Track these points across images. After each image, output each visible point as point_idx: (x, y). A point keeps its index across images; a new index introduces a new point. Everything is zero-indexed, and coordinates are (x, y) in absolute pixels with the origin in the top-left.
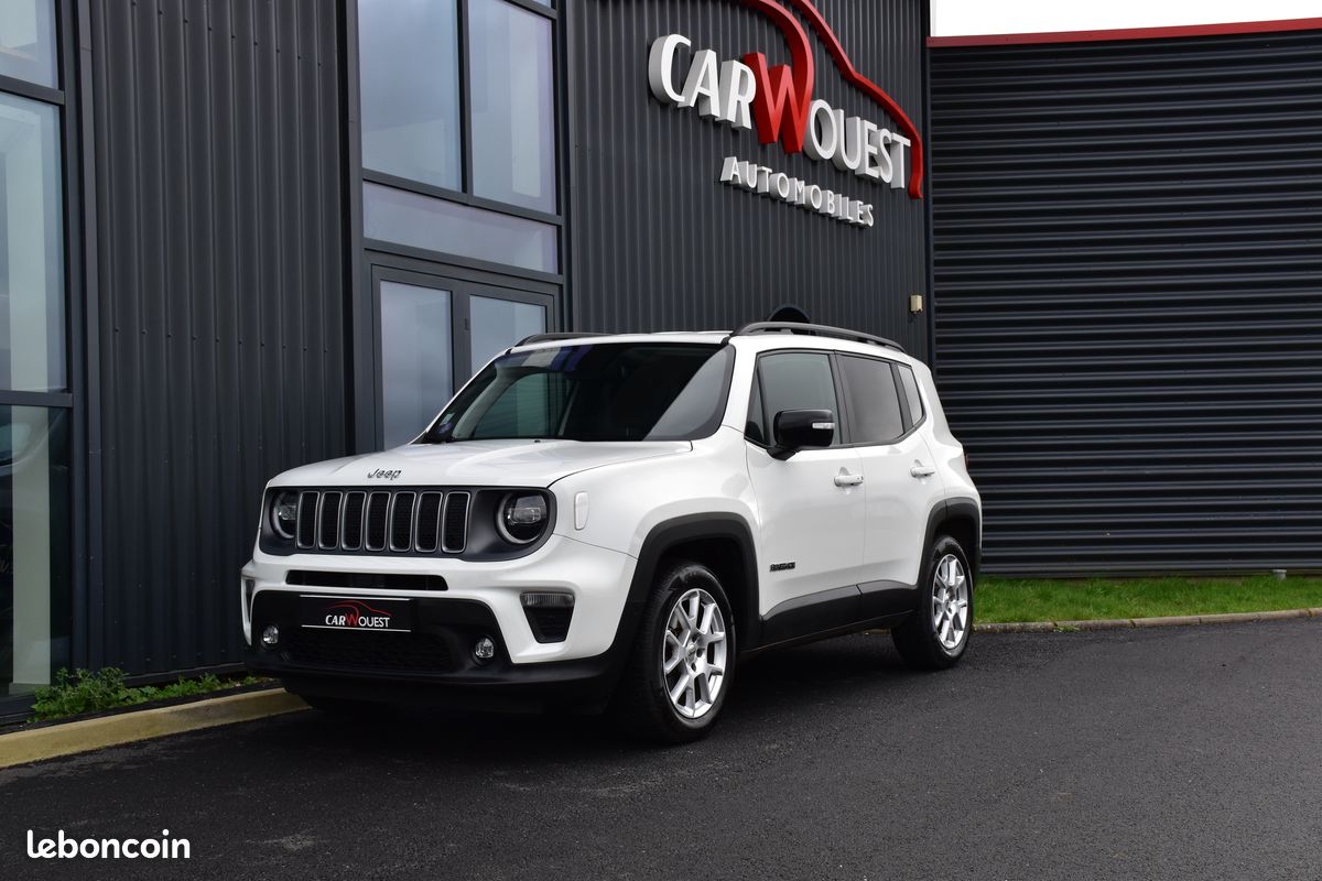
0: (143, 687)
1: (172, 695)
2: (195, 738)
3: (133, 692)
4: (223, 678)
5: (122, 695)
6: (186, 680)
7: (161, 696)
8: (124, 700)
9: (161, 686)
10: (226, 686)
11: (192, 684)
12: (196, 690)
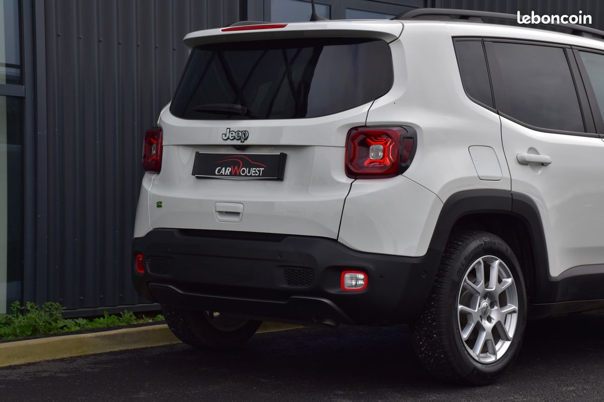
0: (77, 318)
1: (98, 325)
2: (114, 357)
3: (69, 322)
4: (138, 315)
5: (61, 324)
6: (110, 315)
7: (90, 326)
8: (62, 328)
9: (91, 319)
10: (141, 321)
11: (114, 318)
12: (117, 323)
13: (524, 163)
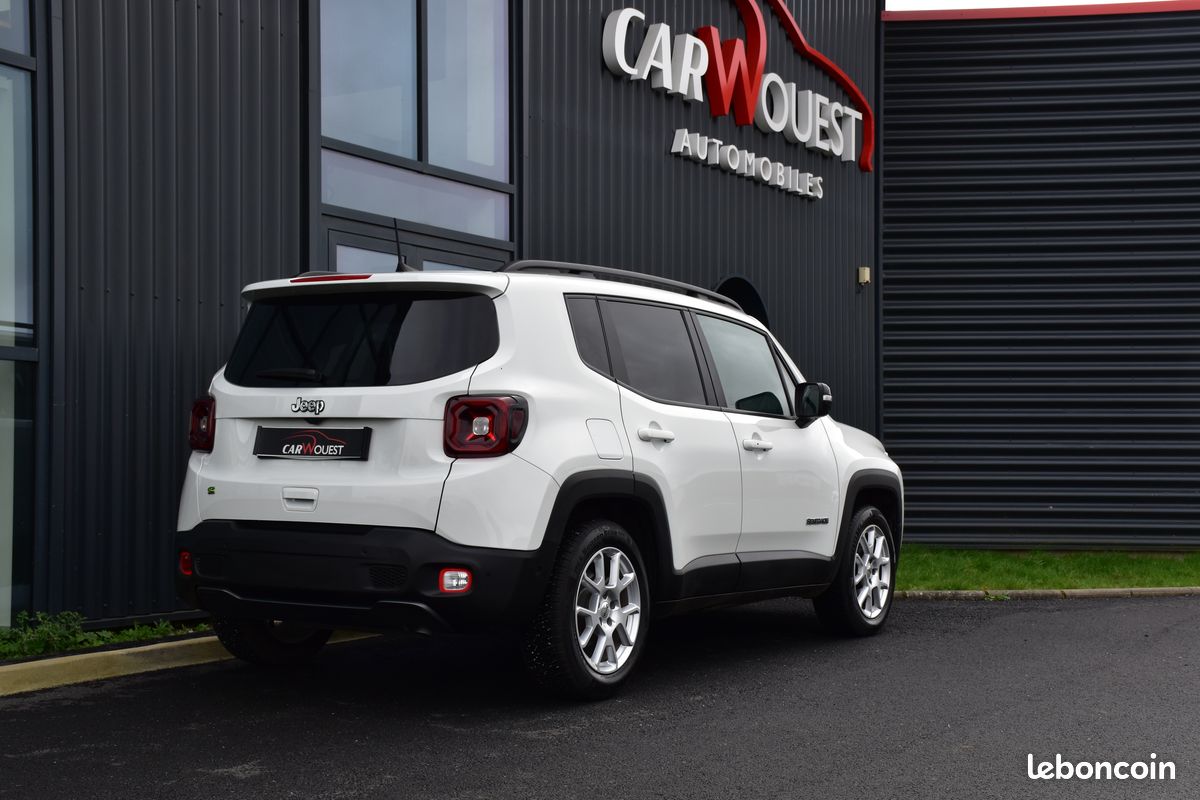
0: (100, 630)
1: (127, 639)
2: (151, 678)
3: (91, 636)
4: (177, 625)
5: (80, 638)
6: (141, 626)
7: (116, 640)
8: (81, 643)
9: (117, 630)
10: (180, 632)
11: (146, 629)
12: (151, 635)
13: (646, 439)
